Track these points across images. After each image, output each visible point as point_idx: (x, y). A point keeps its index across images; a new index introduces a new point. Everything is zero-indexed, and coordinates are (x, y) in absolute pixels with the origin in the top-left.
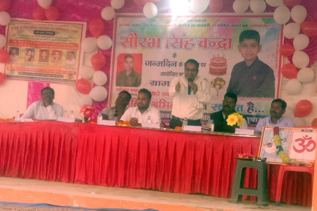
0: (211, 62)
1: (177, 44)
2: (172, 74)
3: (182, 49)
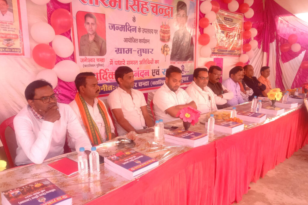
0: (161, 29)
1: (135, 6)
2: (133, 40)
3: (139, 12)
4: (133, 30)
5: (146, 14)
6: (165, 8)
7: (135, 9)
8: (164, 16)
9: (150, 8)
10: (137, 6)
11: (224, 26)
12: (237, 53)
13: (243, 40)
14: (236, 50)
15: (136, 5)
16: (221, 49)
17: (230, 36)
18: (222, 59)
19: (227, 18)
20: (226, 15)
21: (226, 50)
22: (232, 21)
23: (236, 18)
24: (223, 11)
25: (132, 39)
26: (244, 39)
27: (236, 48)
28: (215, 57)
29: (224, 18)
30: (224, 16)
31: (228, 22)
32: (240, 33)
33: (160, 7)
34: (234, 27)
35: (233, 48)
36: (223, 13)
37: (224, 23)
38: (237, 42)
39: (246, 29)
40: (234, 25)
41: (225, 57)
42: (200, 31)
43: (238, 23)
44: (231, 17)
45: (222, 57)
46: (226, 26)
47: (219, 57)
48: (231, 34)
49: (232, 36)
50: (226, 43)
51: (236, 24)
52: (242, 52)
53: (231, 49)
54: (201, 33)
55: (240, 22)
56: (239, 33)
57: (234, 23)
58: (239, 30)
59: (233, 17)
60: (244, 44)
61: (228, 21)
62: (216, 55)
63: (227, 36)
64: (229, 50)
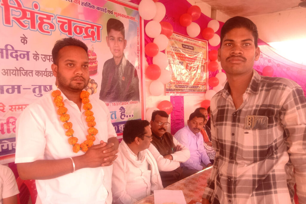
1: (25, 19)
2: (23, 72)
3: (36, 30)
4: (22, 56)
5: (49, 32)
6: (85, 27)
7: (26, 25)
8: (85, 37)
9: (57, 25)
10: (30, 20)
11: (182, 55)
12: (202, 89)
13: (208, 73)
14: (200, 86)
15: (28, 19)
16: (180, 84)
17: (191, 67)
18: (183, 97)
19: (185, 45)
20: (184, 42)
21: (187, 85)
22: (193, 49)
23: (199, 46)
24: (180, 36)
25: (20, 70)
26: (209, 71)
27: (199, 83)
28: (172, 94)
29: (183, 45)
30: (182, 43)
31: (188, 51)
32: (205, 64)
33: (75, 24)
34: (196, 57)
35: (196, 83)
36: (181, 38)
37: (181, 51)
38: (201, 76)
39: (212, 59)
40: (195, 54)
41: (186, 94)
42: (148, 61)
43: (201, 52)
44: (192, 44)
45: (182, 95)
46: (185, 55)
47: (178, 95)
48: (192, 65)
49: (194, 68)
50: (187, 76)
51: (198, 53)
52: (208, 87)
53: (194, 84)
54: (149, 64)
55: (204, 50)
56: (203, 64)
57: (195, 52)
58: (202, 61)
59: (194, 44)
60: (209, 78)
61: (187, 49)
62: (174, 93)
63: (187, 68)
64: (191, 85)
